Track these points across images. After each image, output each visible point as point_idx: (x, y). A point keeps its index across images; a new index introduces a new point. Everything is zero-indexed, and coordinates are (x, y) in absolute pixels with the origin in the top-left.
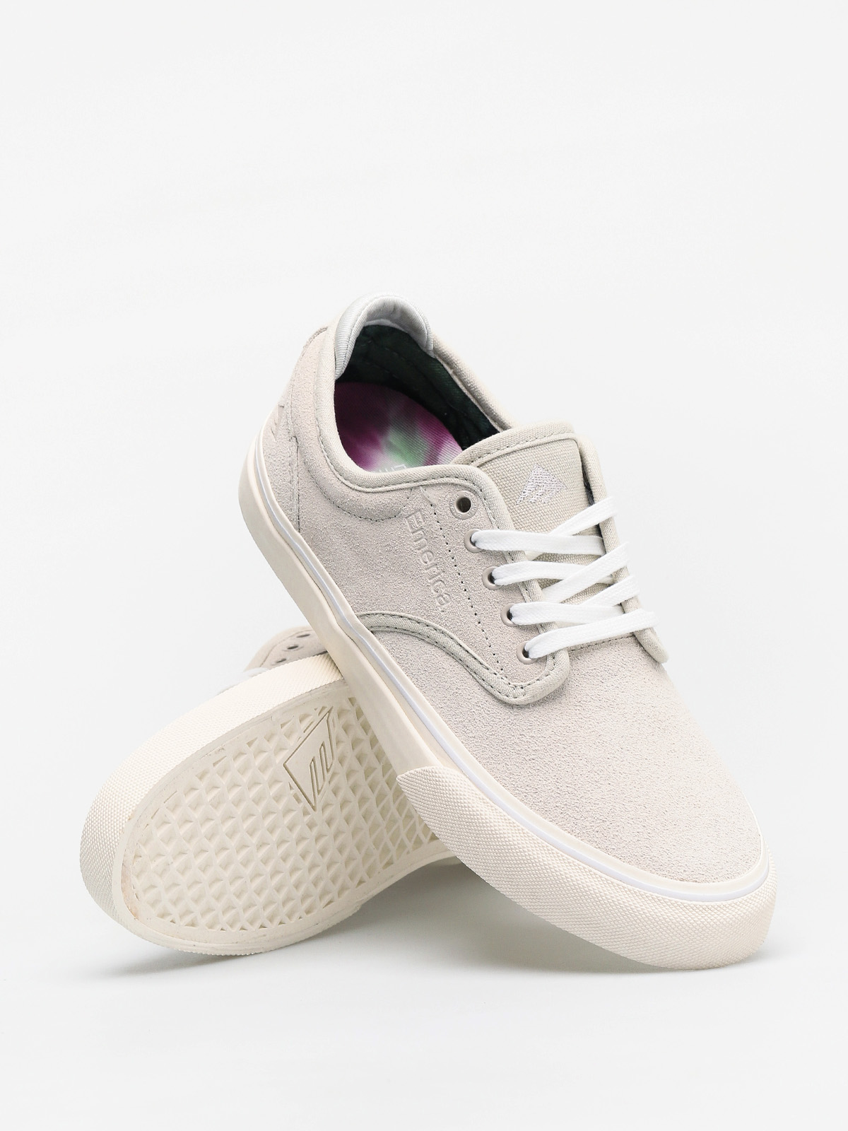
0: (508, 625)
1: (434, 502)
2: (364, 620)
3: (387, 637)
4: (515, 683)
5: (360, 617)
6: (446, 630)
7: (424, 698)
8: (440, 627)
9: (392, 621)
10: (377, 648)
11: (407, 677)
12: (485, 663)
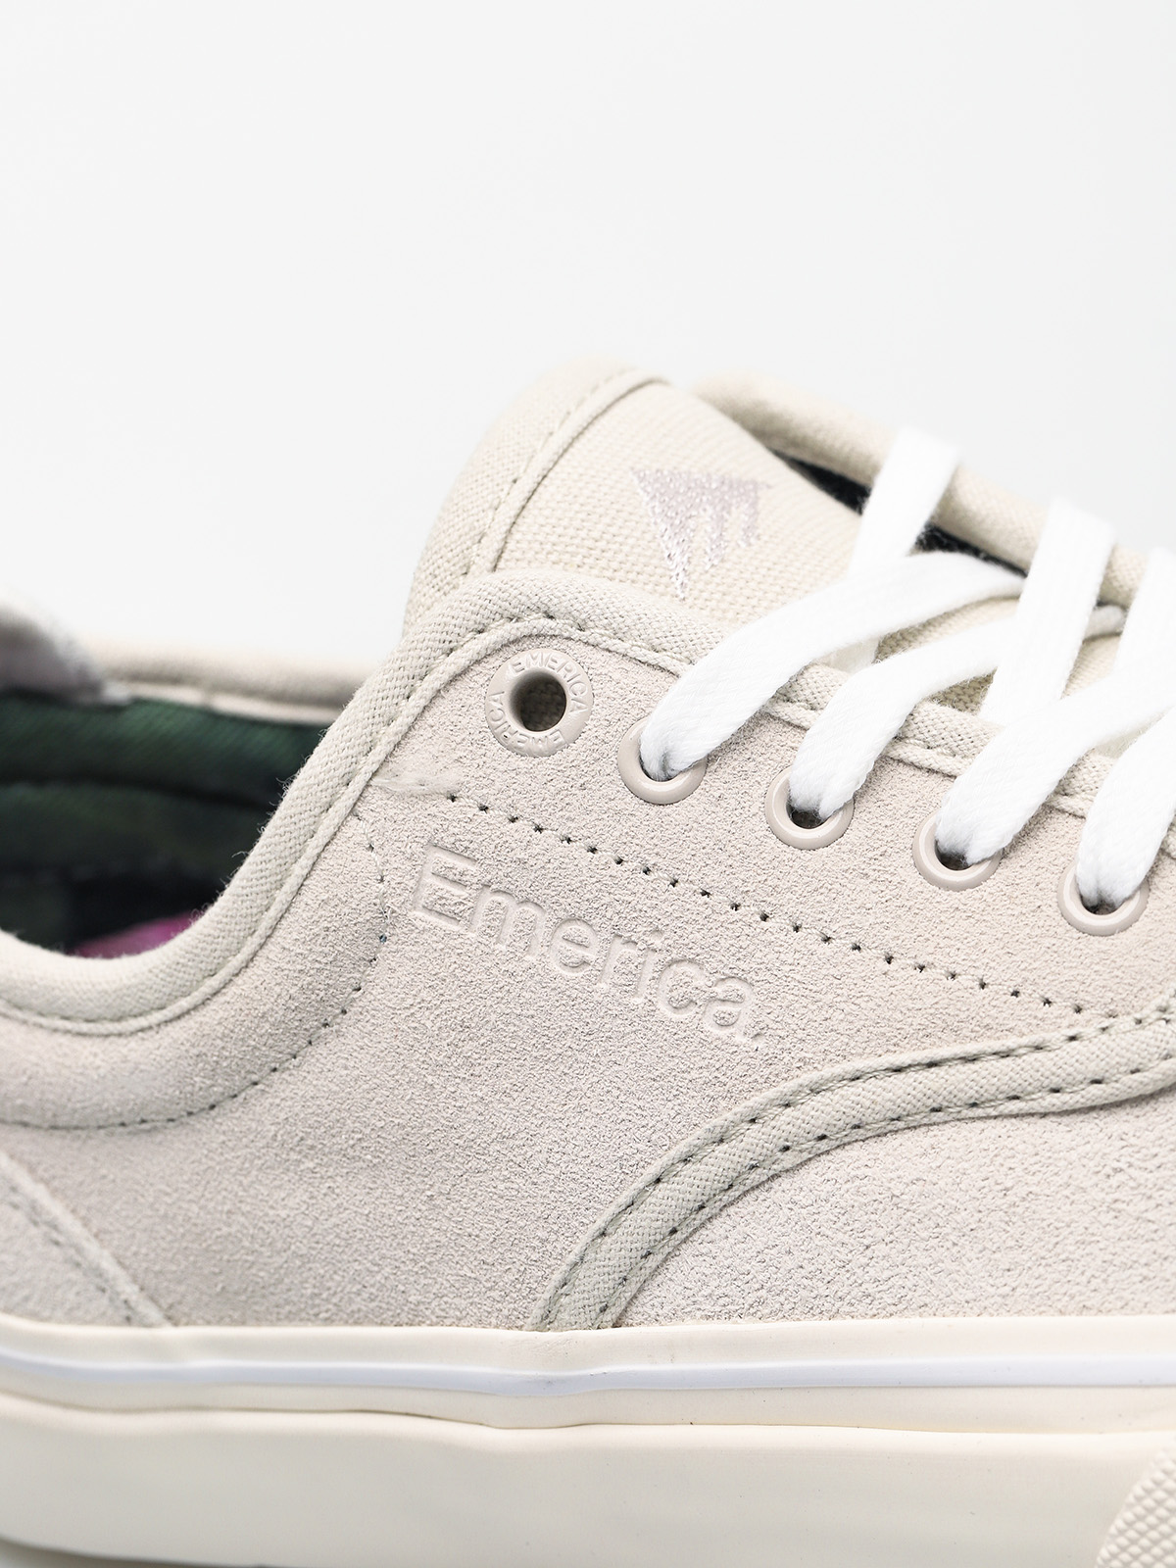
0: (974, 884)
1: (450, 779)
2: (565, 1316)
3: (669, 1289)
4: (1153, 1005)
5: (546, 1321)
6: (815, 1076)
7: (938, 1320)
8: (792, 1085)
9: (645, 1221)
10: (671, 1348)
11: (837, 1323)
12: (1010, 1042)
